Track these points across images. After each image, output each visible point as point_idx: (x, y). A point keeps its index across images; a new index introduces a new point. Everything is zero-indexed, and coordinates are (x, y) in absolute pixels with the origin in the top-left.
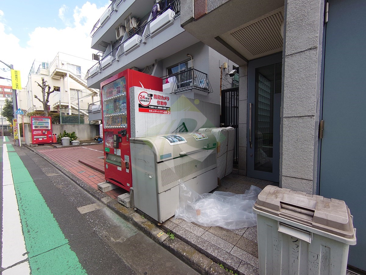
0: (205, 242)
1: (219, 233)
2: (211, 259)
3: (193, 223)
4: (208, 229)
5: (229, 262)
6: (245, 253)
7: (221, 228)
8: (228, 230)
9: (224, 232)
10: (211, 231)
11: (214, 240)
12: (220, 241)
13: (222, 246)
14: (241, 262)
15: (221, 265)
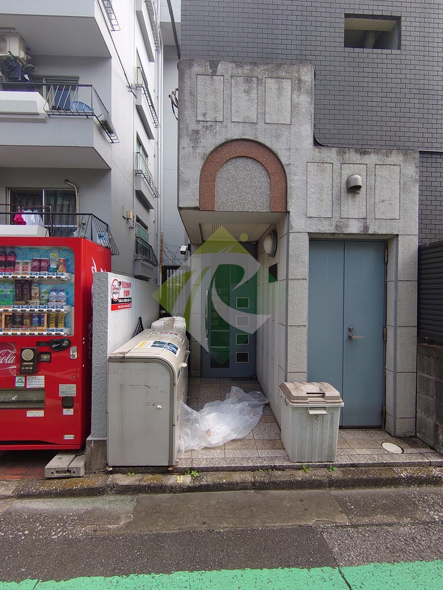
0: (233, 459)
1: (235, 445)
2: (249, 470)
3: (206, 448)
4: (223, 447)
5: (265, 464)
6: (268, 450)
7: (233, 440)
8: (240, 440)
9: (239, 443)
10: (227, 447)
11: (238, 454)
12: (244, 452)
13: (249, 455)
14: (272, 459)
15: (260, 470)
